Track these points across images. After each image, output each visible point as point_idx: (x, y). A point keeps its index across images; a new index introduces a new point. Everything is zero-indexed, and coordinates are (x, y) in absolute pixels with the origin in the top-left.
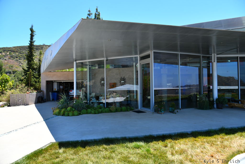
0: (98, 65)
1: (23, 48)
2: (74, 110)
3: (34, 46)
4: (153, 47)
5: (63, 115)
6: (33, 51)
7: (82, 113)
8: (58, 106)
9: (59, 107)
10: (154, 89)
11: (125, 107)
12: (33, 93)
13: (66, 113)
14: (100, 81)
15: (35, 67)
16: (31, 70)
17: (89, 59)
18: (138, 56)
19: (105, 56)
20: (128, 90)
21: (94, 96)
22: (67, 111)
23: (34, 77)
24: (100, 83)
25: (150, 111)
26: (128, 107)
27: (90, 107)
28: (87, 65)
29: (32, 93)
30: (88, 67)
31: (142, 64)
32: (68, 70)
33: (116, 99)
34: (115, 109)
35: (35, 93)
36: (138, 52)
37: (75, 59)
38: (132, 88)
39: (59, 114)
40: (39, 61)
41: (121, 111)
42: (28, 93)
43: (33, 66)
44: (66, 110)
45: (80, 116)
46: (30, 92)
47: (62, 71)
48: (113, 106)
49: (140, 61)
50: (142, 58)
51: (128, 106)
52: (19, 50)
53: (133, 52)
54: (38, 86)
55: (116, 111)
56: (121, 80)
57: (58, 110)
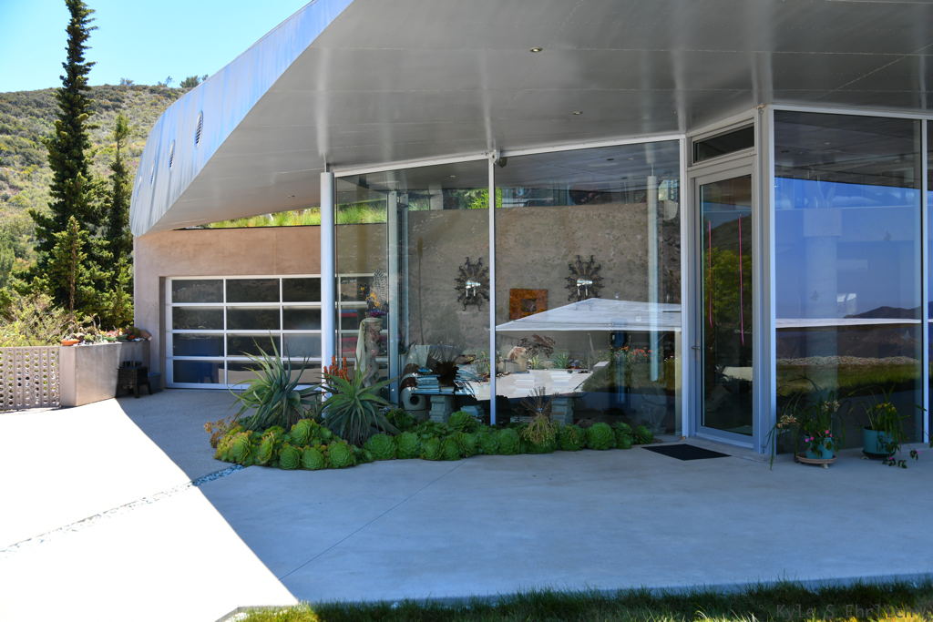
0: (440, 192)
2: (331, 439)
3: (88, 89)
4: (769, 88)
5: (274, 462)
6: (84, 118)
7: (369, 455)
8: (238, 415)
9: (241, 421)
10: (775, 323)
11: (604, 425)
12: (96, 344)
13: (288, 452)
14: (458, 280)
15: (96, 204)
16: (77, 223)
17: (396, 157)
18: (682, 137)
19: (489, 142)
20: (614, 333)
21: (424, 360)
22: (292, 442)
23: (91, 257)
24: (458, 288)
25: (751, 449)
26: (624, 425)
27: (412, 422)
28: (387, 191)
29: (88, 341)
30: (392, 200)
31: (701, 182)
32: (273, 221)
33: (550, 380)
34: (549, 434)
35: (106, 342)
36: (681, 117)
37: (327, 157)
38: (638, 320)
39: (250, 459)
40: (113, 173)
41: (586, 444)
42: (71, 345)
43: (85, 196)
44: (287, 438)
45: (364, 469)
46: (81, 339)
47: (241, 223)
48: (540, 419)
49: (690, 165)
50: (705, 149)
51: (624, 422)
53: (646, 117)
54: (112, 305)
55: (559, 445)
56: (575, 272)
57: (245, 435)
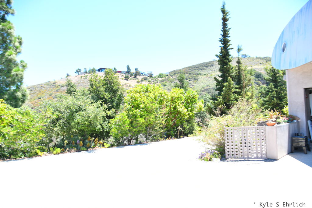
1: (192, 68)
16: (231, 79)
35: (285, 123)
46: (275, 121)
52: (189, 71)
